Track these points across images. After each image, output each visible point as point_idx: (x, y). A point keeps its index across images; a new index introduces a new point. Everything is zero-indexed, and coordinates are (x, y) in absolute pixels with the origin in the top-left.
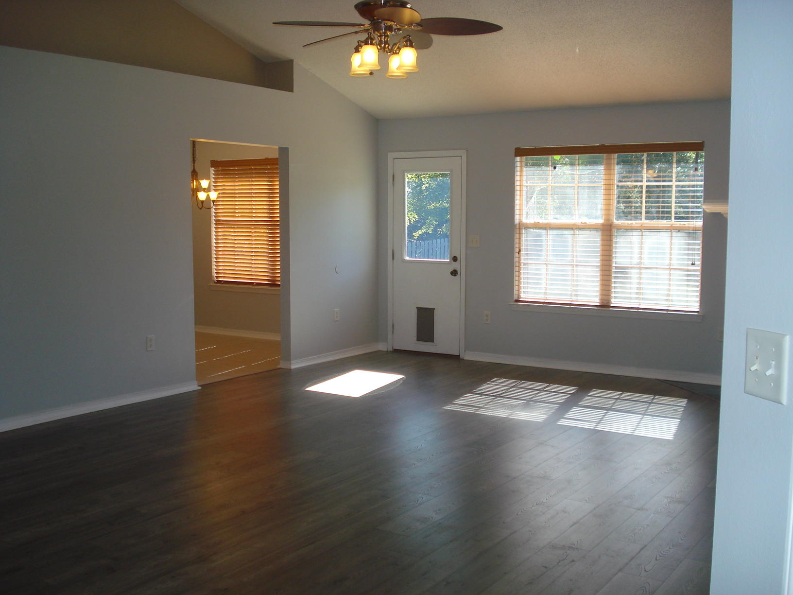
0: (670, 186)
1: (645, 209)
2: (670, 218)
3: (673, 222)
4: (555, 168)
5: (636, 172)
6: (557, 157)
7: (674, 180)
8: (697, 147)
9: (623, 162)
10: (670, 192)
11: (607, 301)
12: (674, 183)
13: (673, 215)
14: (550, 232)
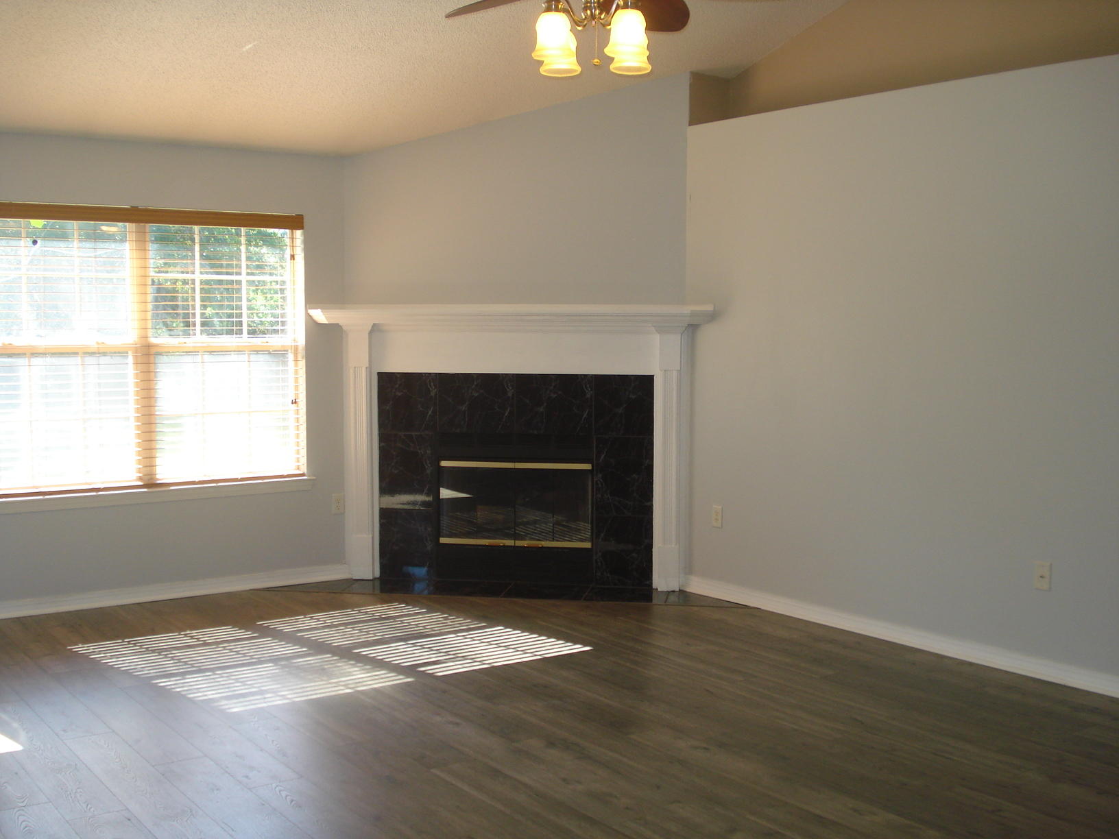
0: (239, 282)
1: (201, 318)
2: (240, 332)
3: (245, 340)
4: (35, 242)
5: (185, 257)
6: (38, 223)
7: (244, 270)
8: (294, 222)
9: (163, 240)
10: (239, 291)
11: (149, 477)
12: (244, 278)
13: (245, 328)
14: (35, 361)
